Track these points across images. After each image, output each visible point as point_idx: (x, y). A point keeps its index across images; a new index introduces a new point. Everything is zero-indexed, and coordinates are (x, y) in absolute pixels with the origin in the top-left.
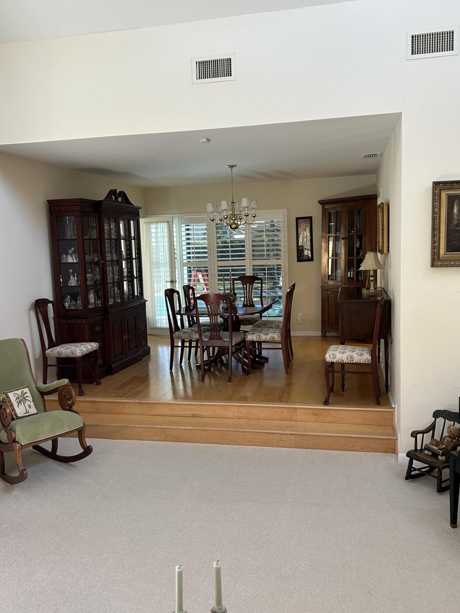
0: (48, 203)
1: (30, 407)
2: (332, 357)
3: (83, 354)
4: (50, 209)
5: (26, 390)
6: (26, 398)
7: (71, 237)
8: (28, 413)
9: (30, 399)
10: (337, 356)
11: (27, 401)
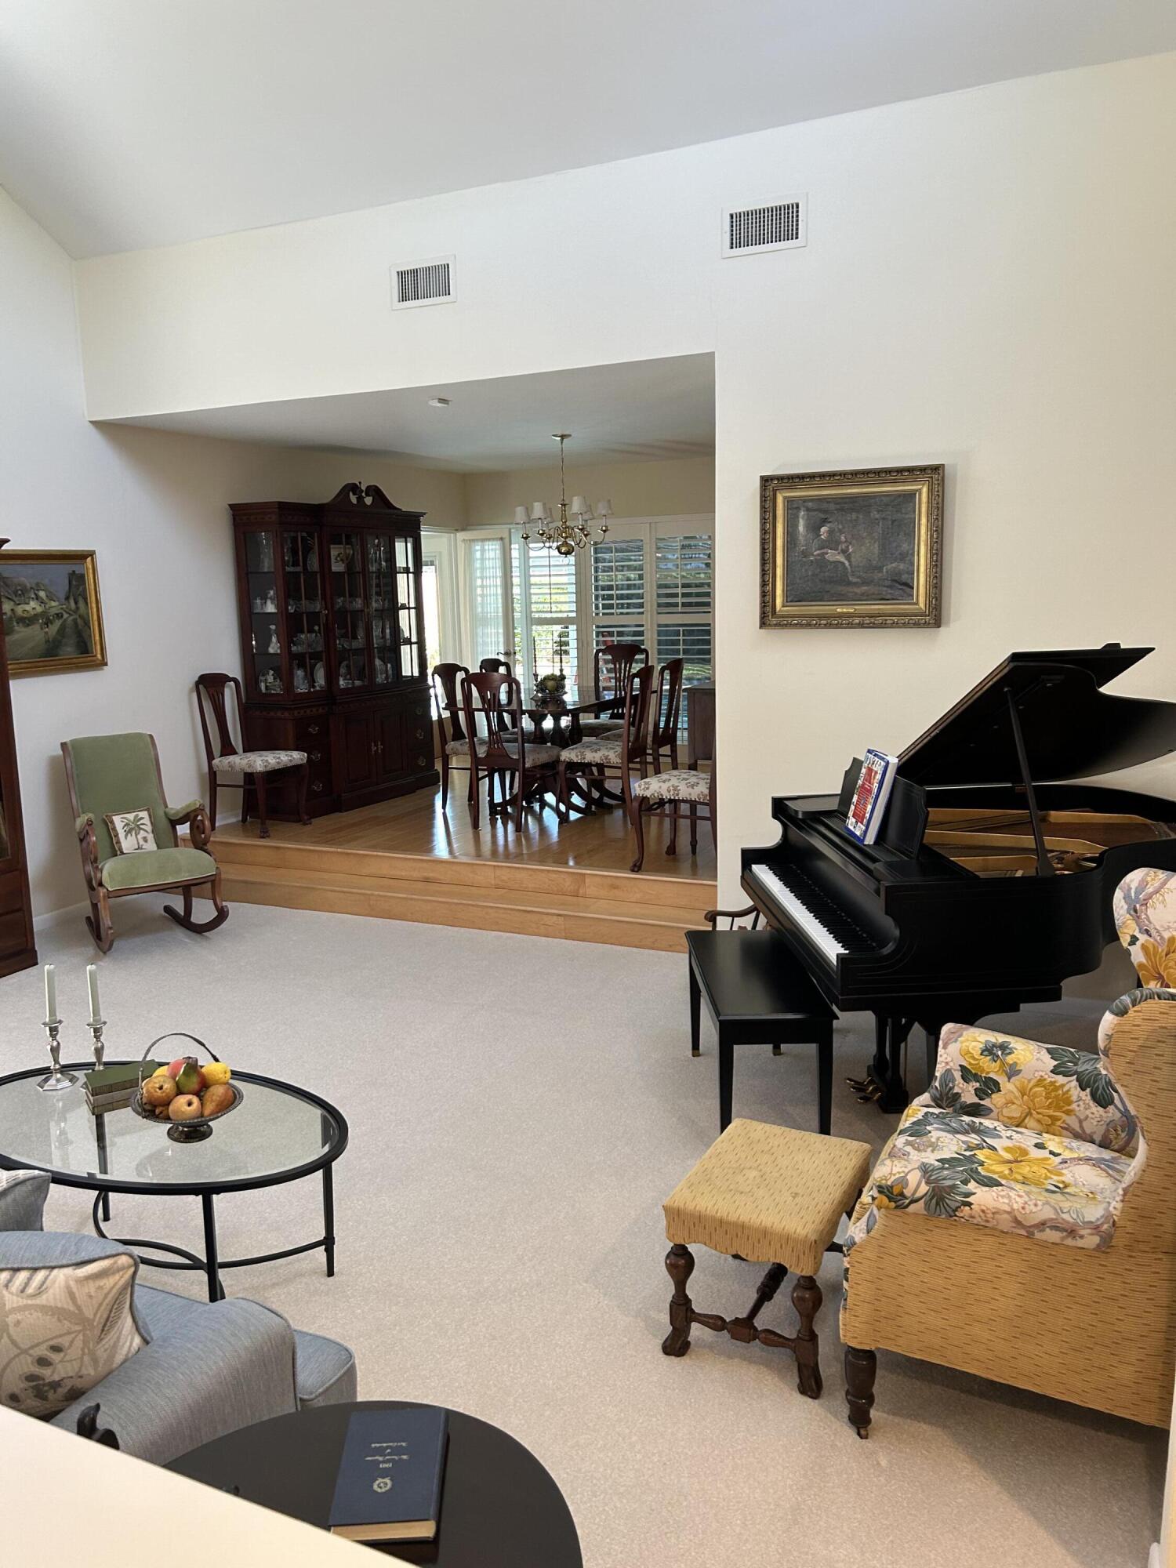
0: (231, 509)
1: (145, 840)
2: (643, 787)
3: (269, 769)
4: (234, 519)
5: (144, 814)
6: (141, 826)
7: (269, 568)
8: (142, 849)
9: (149, 828)
10: (651, 787)
11: (142, 832)
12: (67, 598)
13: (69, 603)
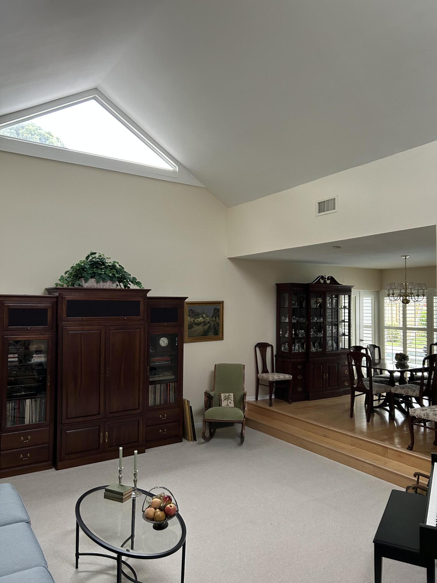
0: (276, 285)
1: (230, 403)
4: (277, 289)
5: (232, 394)
7: (287, 306)
8: (228, 406)
9: (232, 399)
11: (229, 400)
12: (213, 317)
13: (213, 318)
